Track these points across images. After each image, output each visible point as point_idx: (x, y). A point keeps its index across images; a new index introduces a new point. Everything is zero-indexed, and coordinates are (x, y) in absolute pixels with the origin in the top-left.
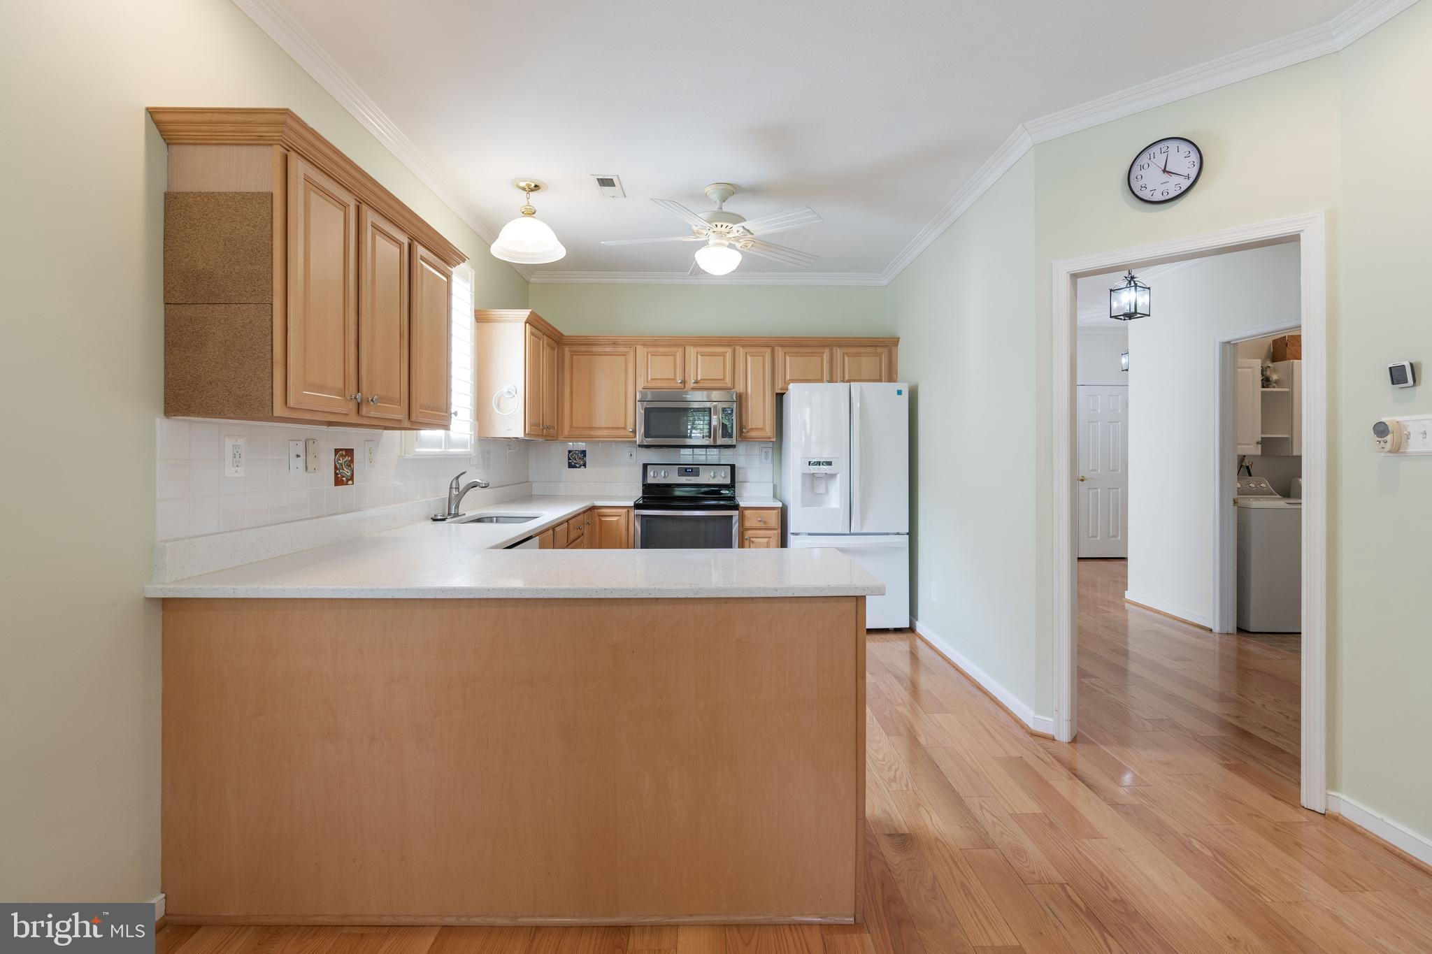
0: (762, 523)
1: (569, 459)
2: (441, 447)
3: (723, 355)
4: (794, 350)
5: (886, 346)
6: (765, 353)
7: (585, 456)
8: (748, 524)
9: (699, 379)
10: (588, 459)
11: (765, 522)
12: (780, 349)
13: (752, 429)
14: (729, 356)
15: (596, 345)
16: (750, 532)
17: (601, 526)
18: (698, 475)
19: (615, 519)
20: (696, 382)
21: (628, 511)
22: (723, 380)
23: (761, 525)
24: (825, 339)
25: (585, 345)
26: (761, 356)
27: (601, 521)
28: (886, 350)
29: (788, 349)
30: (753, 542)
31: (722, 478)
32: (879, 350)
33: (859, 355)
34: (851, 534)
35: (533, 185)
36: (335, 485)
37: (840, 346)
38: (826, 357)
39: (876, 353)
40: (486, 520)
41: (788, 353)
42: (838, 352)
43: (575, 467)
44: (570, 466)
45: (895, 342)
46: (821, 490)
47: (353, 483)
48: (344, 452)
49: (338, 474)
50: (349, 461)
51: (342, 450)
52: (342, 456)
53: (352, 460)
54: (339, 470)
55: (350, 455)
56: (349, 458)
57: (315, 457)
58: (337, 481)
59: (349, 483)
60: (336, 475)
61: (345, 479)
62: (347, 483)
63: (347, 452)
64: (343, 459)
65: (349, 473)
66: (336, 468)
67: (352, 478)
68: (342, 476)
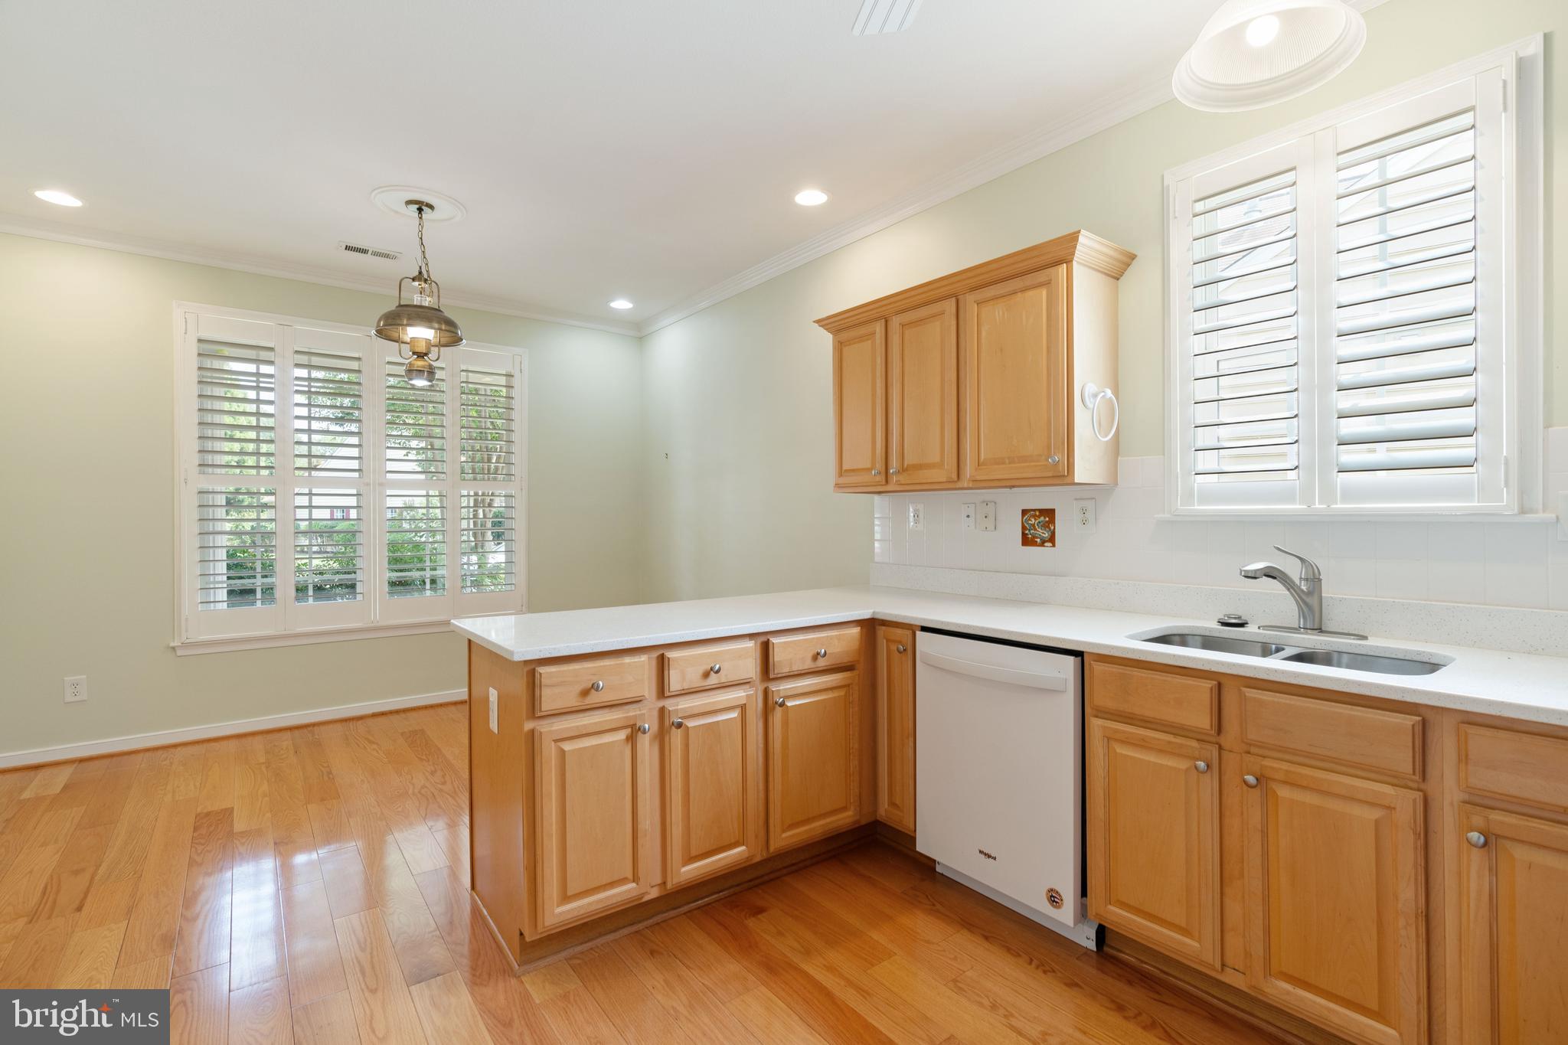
36: (1023, 545)
47: (1054, 546)
48: (1037, 513)
49: (1027, 534)
50: (1047, 522)
51: (1034, 510)
52: (1034, 516)
53: (1052, 521)
54: (1029, 531)
55: (1049, 515)
56: (1047, 519)
57: (986, 517)
58: (1027, 541)
59: (1046, 544)
60: (1024, 535)
61: (1038, 540)
62: (1042, 544)
63: (1045, 512)
64: (1035, 520)
65: (1047, 535)
66: (1024, 528)
67: (1052, 540)
68: (1034, 537)
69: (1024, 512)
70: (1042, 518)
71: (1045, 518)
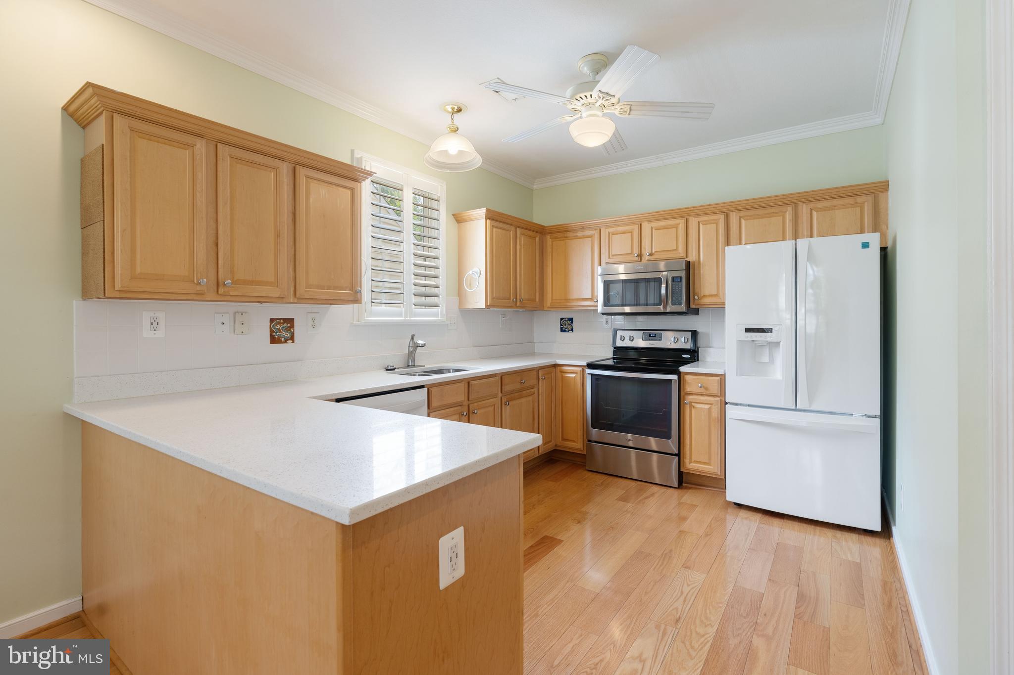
0: (703, 388)
1: (561, 325)
2: (401, 316)
3: (676, 227)
4: (752, 212)
5: (870, 194)
6: (719, 219)
7: (572, 322)
8: (688, 389)
9: (653, 252)
10: (574, 324)
11: (706, 389)
12: (734, 213)
13: (705, 296)
14: (681, 227)
15: (570, 231)
16: (691, 397)
17: (562, 381)
18: (660, 340)
19: (573, 375)
20: (651, 255)
21: (583, 369)
22: (676, 250)
23: (702, 390)
24: (786, 196)
25: (562, 232)
26: (714, 223)
27: (562, 377)
28: (870, 198)
29: (742, 213)
30: (694, 407)
31: (683, 342)
32: (860, 199)
33: (833, 208)
34: (796, 410)
35: (456, 108)
36: (271, 343)
37: (807, 202)
38: (789, 216)
39: (856, 203)
40: (445, 371)
41: (745, 216)
42: (804, 209)
43: (565, 331)
44: (562, 330)
45: (883, 187)
46: (766, 359)
47: (293, 342)
48: (282, 321)
49: (274, 336)
50: (288, 327)
51: (280, 319)
52: (279, 323)
53: (292, 326)
54: (276, 333)
55: (289, 322)
56: (289, 325)
57: (243, 324)
58: (274, 340)
59: (288, 342)
60: (272, 337)
61: (283, 339)
62: (285, 342)
63: (286, 320)
64: (280, 326)
65: (289, 335)
66: (271, 331)
67: (292, 338)
68: (279, 337)
69: (272, 320)
70: (285, 325)
71: (287, 324)
